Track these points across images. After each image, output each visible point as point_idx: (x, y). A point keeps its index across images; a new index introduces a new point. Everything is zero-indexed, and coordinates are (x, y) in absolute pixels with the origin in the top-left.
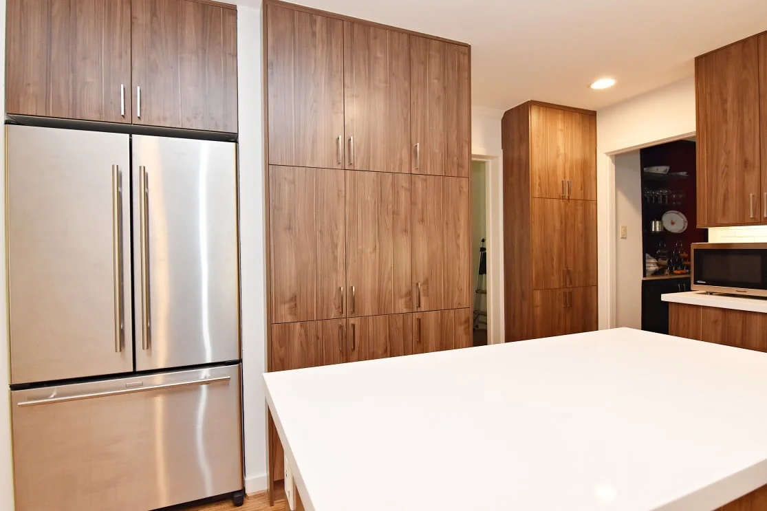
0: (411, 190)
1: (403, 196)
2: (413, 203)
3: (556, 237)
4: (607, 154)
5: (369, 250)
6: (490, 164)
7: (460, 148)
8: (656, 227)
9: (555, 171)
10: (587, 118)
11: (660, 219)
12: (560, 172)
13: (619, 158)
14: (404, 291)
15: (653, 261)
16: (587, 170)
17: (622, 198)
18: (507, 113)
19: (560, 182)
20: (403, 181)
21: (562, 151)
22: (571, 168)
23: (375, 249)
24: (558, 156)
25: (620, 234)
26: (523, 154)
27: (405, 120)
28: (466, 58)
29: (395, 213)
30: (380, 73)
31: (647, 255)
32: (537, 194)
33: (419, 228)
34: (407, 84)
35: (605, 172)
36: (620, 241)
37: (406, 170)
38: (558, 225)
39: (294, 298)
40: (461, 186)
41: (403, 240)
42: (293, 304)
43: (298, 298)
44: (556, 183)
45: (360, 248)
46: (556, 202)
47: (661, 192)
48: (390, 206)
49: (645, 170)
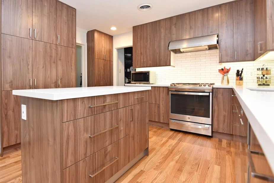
0: (56, 50)
1: (54, 51)
2: (57, 54)
3: (102, 71)
4: (116, 48)
5: (41, 67)
6: (83, 47)
7: (73, 39)
8: (128, 70)
9: (102, 51)
10: (110, 38)
11: (129, 68)
13: (119, 50)
14: (54, 82)
15: (127, 79)
16: (110, 52)
17: (119, 61)
18: (88, 32)
19: (103, 55)
20: (54, 47)
21: (104, 46)
22: (106, 52)
23: (43, 67)
24: (103, 47)
25: (119, 72)
26: (93, 45)
27: (55, 27)
28: (75, 12)
29: (51, 56)
30: (46, 10)
31: (126, 78)
32: (97, 57)
33: (59, 62)
34: (55, 16)
35: (115, 53)
36: (119, 73)
37: (54, 43)
38: (102, 68)
39: (11, 82)
40: (73, 51)
41: (53, 65)
42: (11, 84)
43: (13, 82)
44: (102, 55)
45: (38, 66)
46: (102, 60)
47: (129, 61)
48: (49, 54)
49: (125, 54)
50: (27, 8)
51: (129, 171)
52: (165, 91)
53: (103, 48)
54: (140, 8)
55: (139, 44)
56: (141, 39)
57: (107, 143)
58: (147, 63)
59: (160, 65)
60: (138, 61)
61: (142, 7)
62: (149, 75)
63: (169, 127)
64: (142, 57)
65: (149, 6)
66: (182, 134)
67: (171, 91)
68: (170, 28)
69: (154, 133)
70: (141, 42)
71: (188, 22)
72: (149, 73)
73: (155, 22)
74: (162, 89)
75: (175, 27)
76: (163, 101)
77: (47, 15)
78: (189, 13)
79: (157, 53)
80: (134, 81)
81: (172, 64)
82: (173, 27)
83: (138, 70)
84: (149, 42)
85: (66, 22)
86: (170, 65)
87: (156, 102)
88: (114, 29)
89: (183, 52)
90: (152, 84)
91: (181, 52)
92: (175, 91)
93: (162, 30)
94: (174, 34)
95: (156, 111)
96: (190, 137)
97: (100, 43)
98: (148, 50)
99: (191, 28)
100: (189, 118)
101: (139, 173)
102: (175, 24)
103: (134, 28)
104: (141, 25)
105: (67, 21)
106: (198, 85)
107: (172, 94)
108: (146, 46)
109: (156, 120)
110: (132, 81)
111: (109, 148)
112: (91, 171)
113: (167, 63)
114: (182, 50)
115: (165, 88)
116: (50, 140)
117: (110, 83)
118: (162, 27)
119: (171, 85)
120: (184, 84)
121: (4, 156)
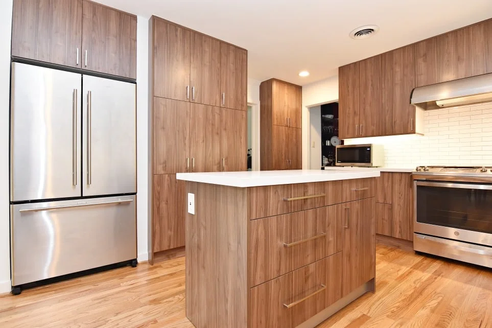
0: (220, 115)
1: (217, 117)
2: (221, 121)
3: (284, 146)
4: (306, 107)
5: (201, 141)
6: (254, 108)
7: (242, 97)
8: (328, 143)
9: (283, 114)
10: (298, 89)
11: (330, 140)
12: (286, 113)
13: (311, 109)
14: (217, 162)
15: (326, 159)
16: (298, 113)
17: (312, 127)
18: (262, 83)
19: (286, 118)
20: (217, 110)
21: (287, 104)
22: (291, 113)
23: (203, 141)
24: (285, 106)
25: (312, 146)
26: (269, 104)
27: (218, 81)
28: (245, 56)
29: (213, 125)
30: (207, 58)
31: (324, 156)
32: (275, 123)
33: (224, 133)
34: (219, 65)
35: (305, 115)
36: (312, 148)
37: (218, 105)
38: (284, 139)
39: (165, 162)
40: (242, 115)
41: (216, 138)
42: (164, 165)
43: (167, 162)
44: (284, 118)
45: (197, 140)
46: (284, 127)
47: (330, 127)
48: (211, 122)
49: (323, 116)
50: (184, 58)
51: (342, 313)
52: (405, 180)
53: (286, 109)
54: (355, 34)
55: (351, 97)
56: (354, 87)
57: (309, 259)
58: (366, 130)
59: (393, 133)
60: (348, 127)
61: (359, 33)
62: (370, 151)
63: (412, 246)
64: (357, 118)
65: (373, 30)
66: (443, 263)
67: (418, 180)
68: (414, 64)
69: (381, 255)
70: (354, 92)
71: (452, 49)
72: (370, 147)
73: (381, 55)
74: (397, 177)
75: (425, 61)
76: (400, 198)
77: (208, 64)
78: (455, 32)
79: (388, 111)
80: (342, 162)
81: (417, 130)
82: (420, 61)
83: (348, 142)
84: (370, 91)
85: (233, 73)
86: (414, 133)
87: (385, 199)
88: (304, 74)
89: (443, 107)
90: (377, 167)
91: (438, 107)
92: (426, 181)
93: (398, 69)
94: (422, 74)
95: (386, 217)
96: (458, 271)
97: (281, 100)
98: (368, 108)
99: (459, 59)
100: (457, 234)
101: (359, 318)
102: (425, 55)
103: (342, 70)
104: (355, 63)
105: (234, 71)
106: (479, 170)
107: (418, 187)
108: (364, 99)
109: (387, 233)
110: (337, 162)
111: (312, 268)
112: (286, 298)
113: (408, 128)
114: (438, 103)
115: (403, 175)
116: (232, 242)
117: (296, 165)
118: (396, 64)
119: (417, 169)
120: (445, 167)
121: (155, 265)
